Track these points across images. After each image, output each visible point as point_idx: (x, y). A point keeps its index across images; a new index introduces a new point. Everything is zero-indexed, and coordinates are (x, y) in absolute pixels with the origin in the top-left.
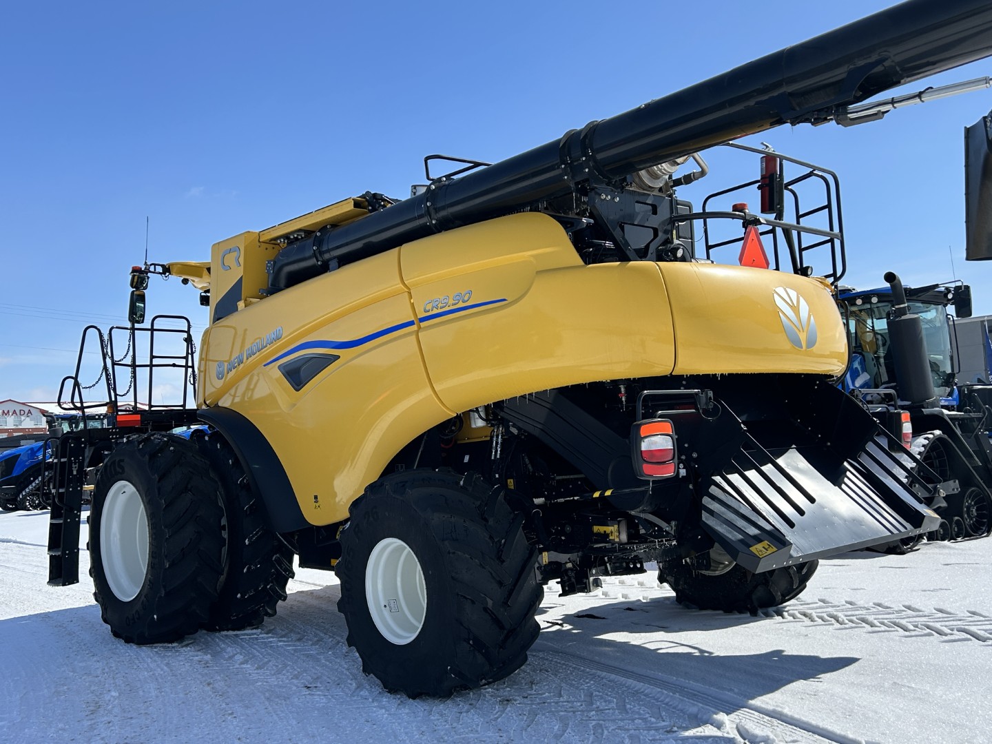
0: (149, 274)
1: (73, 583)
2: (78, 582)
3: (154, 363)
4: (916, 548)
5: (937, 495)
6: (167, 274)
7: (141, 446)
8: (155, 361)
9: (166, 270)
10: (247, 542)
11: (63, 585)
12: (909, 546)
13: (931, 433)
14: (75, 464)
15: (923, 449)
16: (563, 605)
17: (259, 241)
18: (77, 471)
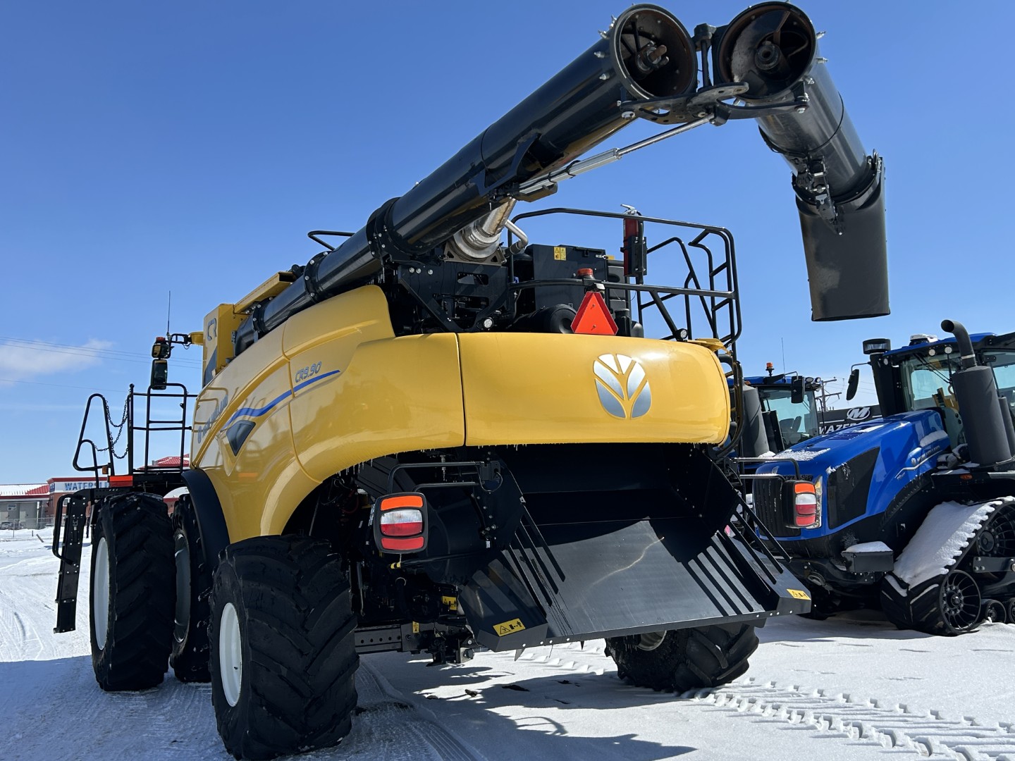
0: (172, 344)
1: (70, 630)
2: (74, 629)
3: (150, 427)
4: (976, 629)
5: (1009, 570)
6: (189, 343)
7: (113, 506)
8: (151, 426)
9: (188, 340)
10: (199, 598)
11: (60, 632)
12: (967, 627)
13: (1000, 500)
14: (75, 521)
15: (986, 517)
16: (513, 674)
17: (234, 313)
18: (77, 527)
